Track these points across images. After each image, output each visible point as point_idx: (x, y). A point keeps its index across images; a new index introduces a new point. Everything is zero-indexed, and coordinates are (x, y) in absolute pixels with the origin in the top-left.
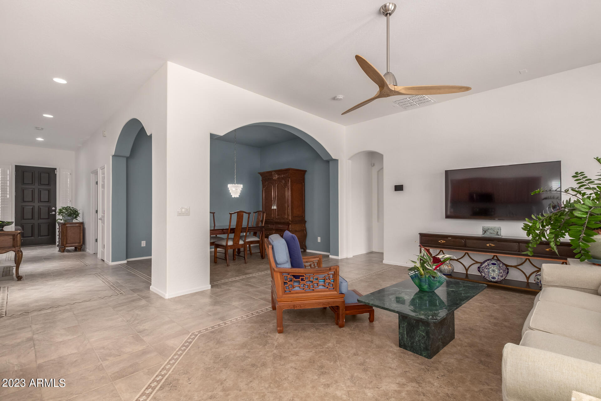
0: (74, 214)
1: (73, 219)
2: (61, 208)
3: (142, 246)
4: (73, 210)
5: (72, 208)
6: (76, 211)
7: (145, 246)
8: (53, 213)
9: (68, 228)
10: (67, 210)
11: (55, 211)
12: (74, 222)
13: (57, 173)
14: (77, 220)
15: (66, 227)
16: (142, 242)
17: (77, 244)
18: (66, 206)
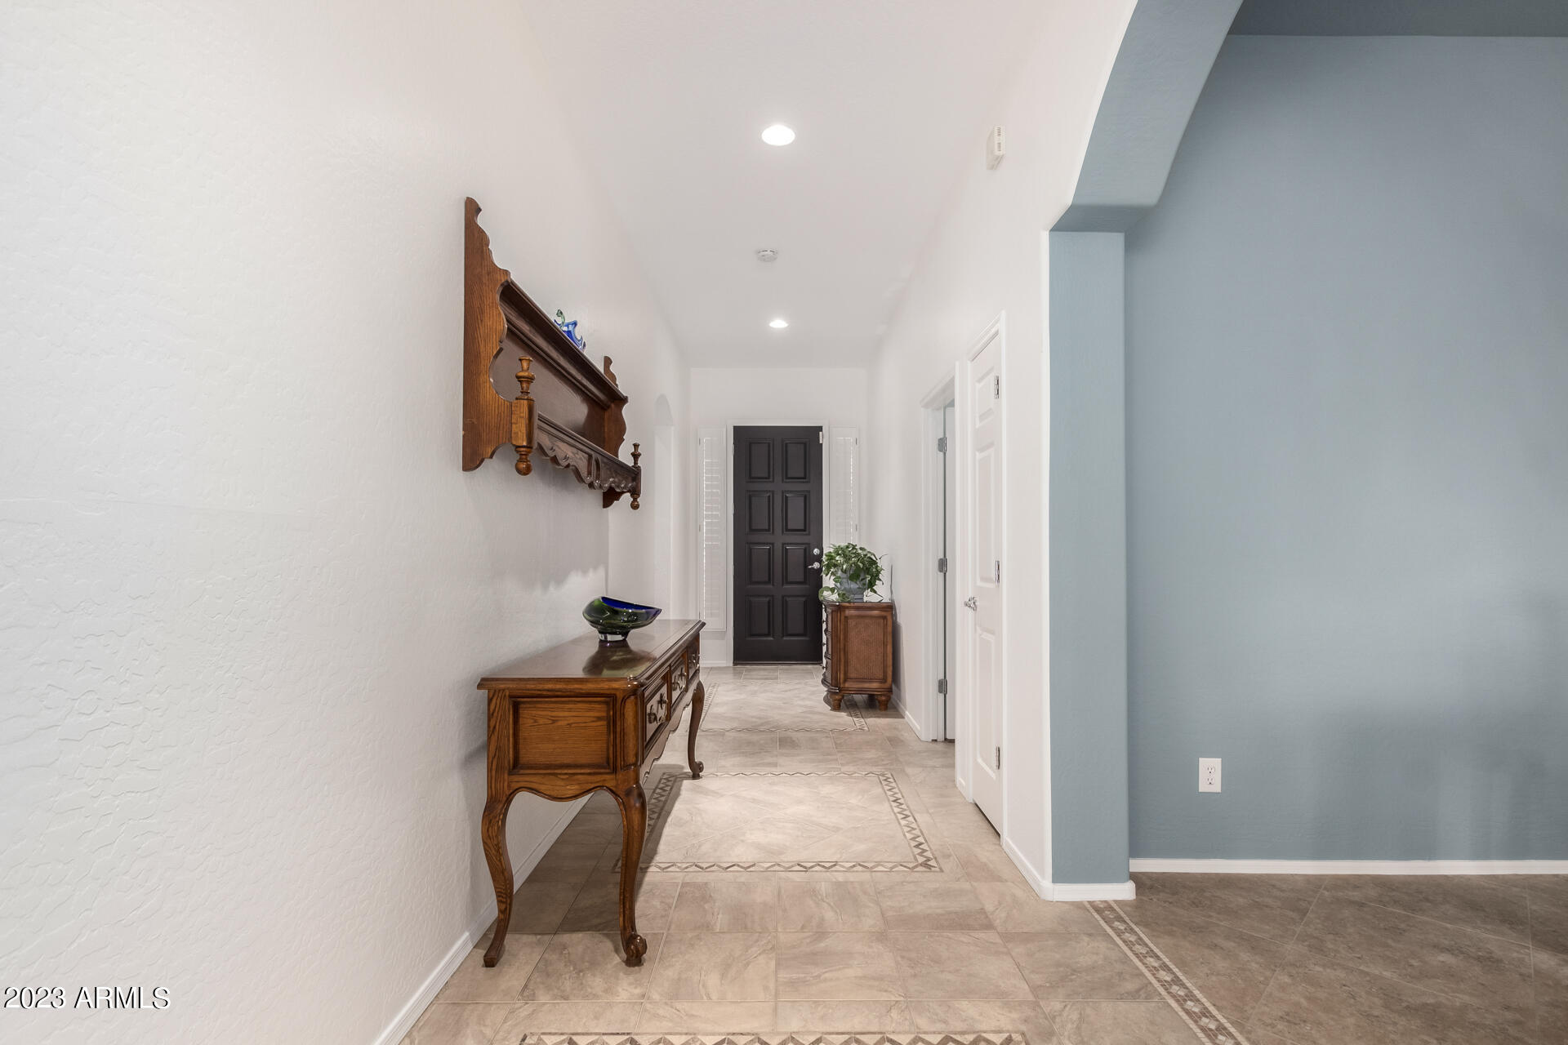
0: (867, 571)
1: (865, 590)
2: (832, 550)
3: (1203, 787)
4: (865, 555)
5: (860, 551)
6: (873, 562)
7: (1217, 788)
8: (816, 565)
9: (852, 623)
10: (847, 558)
11: (819, 559)
12: (865, 599)
13: (824, 439)
14: (875, 592)
15: (846, 617)
16: (1202, 761)
17: (875, 685)
18: (843, 544)
